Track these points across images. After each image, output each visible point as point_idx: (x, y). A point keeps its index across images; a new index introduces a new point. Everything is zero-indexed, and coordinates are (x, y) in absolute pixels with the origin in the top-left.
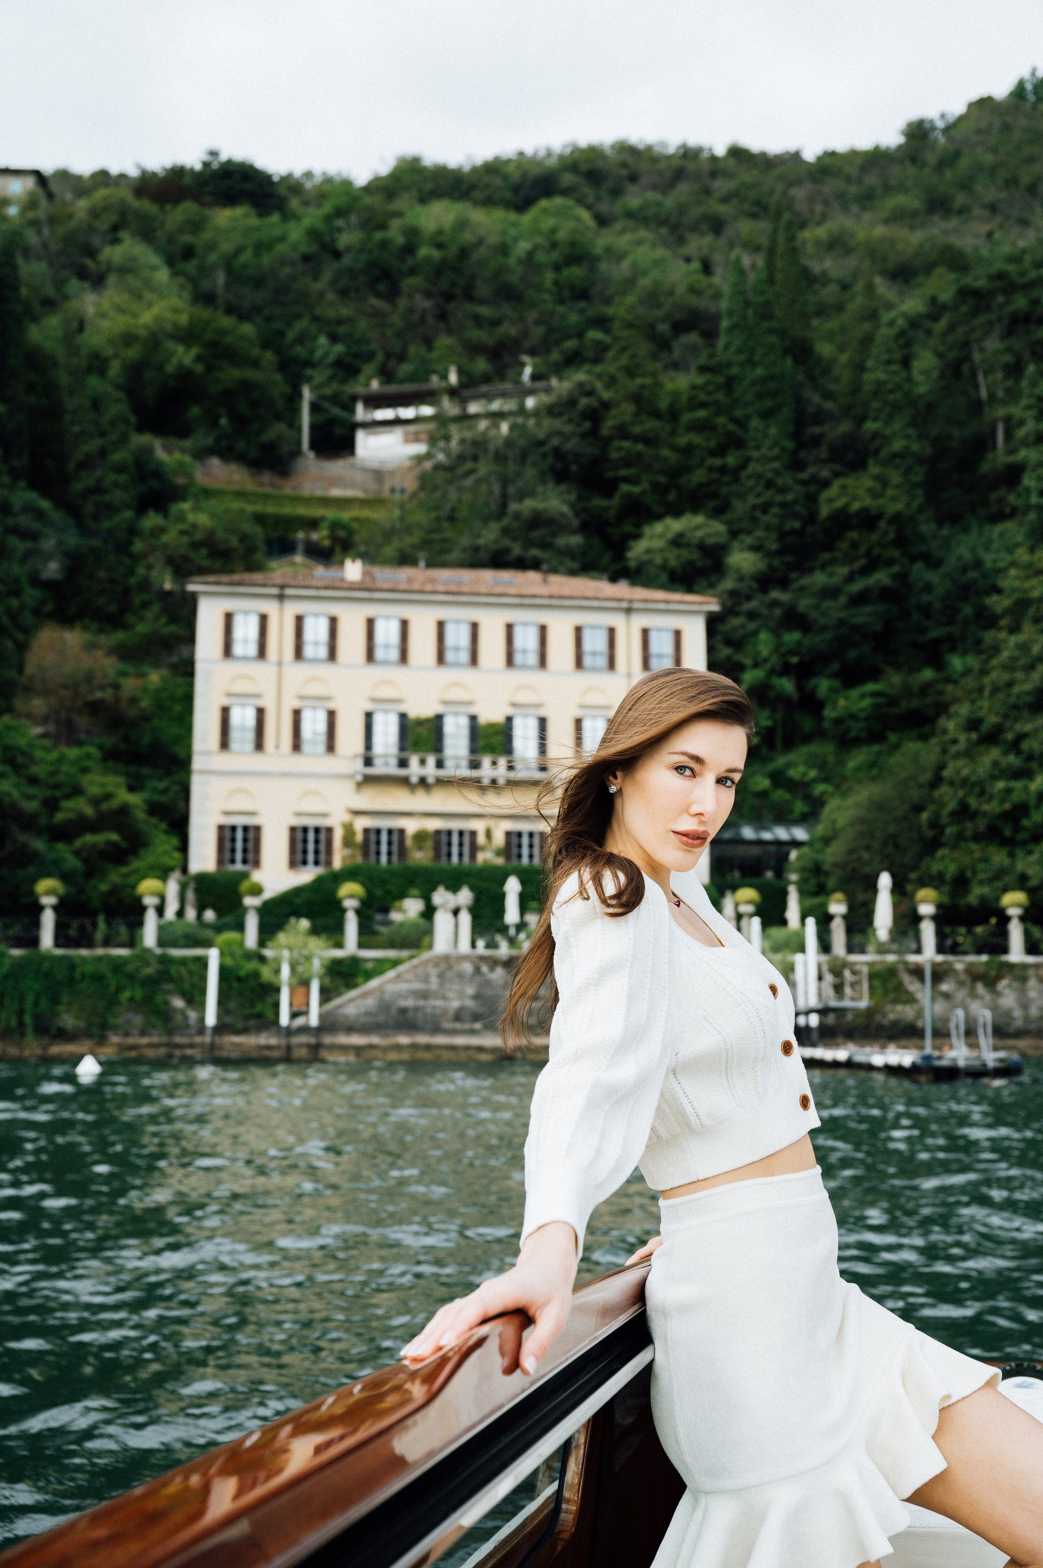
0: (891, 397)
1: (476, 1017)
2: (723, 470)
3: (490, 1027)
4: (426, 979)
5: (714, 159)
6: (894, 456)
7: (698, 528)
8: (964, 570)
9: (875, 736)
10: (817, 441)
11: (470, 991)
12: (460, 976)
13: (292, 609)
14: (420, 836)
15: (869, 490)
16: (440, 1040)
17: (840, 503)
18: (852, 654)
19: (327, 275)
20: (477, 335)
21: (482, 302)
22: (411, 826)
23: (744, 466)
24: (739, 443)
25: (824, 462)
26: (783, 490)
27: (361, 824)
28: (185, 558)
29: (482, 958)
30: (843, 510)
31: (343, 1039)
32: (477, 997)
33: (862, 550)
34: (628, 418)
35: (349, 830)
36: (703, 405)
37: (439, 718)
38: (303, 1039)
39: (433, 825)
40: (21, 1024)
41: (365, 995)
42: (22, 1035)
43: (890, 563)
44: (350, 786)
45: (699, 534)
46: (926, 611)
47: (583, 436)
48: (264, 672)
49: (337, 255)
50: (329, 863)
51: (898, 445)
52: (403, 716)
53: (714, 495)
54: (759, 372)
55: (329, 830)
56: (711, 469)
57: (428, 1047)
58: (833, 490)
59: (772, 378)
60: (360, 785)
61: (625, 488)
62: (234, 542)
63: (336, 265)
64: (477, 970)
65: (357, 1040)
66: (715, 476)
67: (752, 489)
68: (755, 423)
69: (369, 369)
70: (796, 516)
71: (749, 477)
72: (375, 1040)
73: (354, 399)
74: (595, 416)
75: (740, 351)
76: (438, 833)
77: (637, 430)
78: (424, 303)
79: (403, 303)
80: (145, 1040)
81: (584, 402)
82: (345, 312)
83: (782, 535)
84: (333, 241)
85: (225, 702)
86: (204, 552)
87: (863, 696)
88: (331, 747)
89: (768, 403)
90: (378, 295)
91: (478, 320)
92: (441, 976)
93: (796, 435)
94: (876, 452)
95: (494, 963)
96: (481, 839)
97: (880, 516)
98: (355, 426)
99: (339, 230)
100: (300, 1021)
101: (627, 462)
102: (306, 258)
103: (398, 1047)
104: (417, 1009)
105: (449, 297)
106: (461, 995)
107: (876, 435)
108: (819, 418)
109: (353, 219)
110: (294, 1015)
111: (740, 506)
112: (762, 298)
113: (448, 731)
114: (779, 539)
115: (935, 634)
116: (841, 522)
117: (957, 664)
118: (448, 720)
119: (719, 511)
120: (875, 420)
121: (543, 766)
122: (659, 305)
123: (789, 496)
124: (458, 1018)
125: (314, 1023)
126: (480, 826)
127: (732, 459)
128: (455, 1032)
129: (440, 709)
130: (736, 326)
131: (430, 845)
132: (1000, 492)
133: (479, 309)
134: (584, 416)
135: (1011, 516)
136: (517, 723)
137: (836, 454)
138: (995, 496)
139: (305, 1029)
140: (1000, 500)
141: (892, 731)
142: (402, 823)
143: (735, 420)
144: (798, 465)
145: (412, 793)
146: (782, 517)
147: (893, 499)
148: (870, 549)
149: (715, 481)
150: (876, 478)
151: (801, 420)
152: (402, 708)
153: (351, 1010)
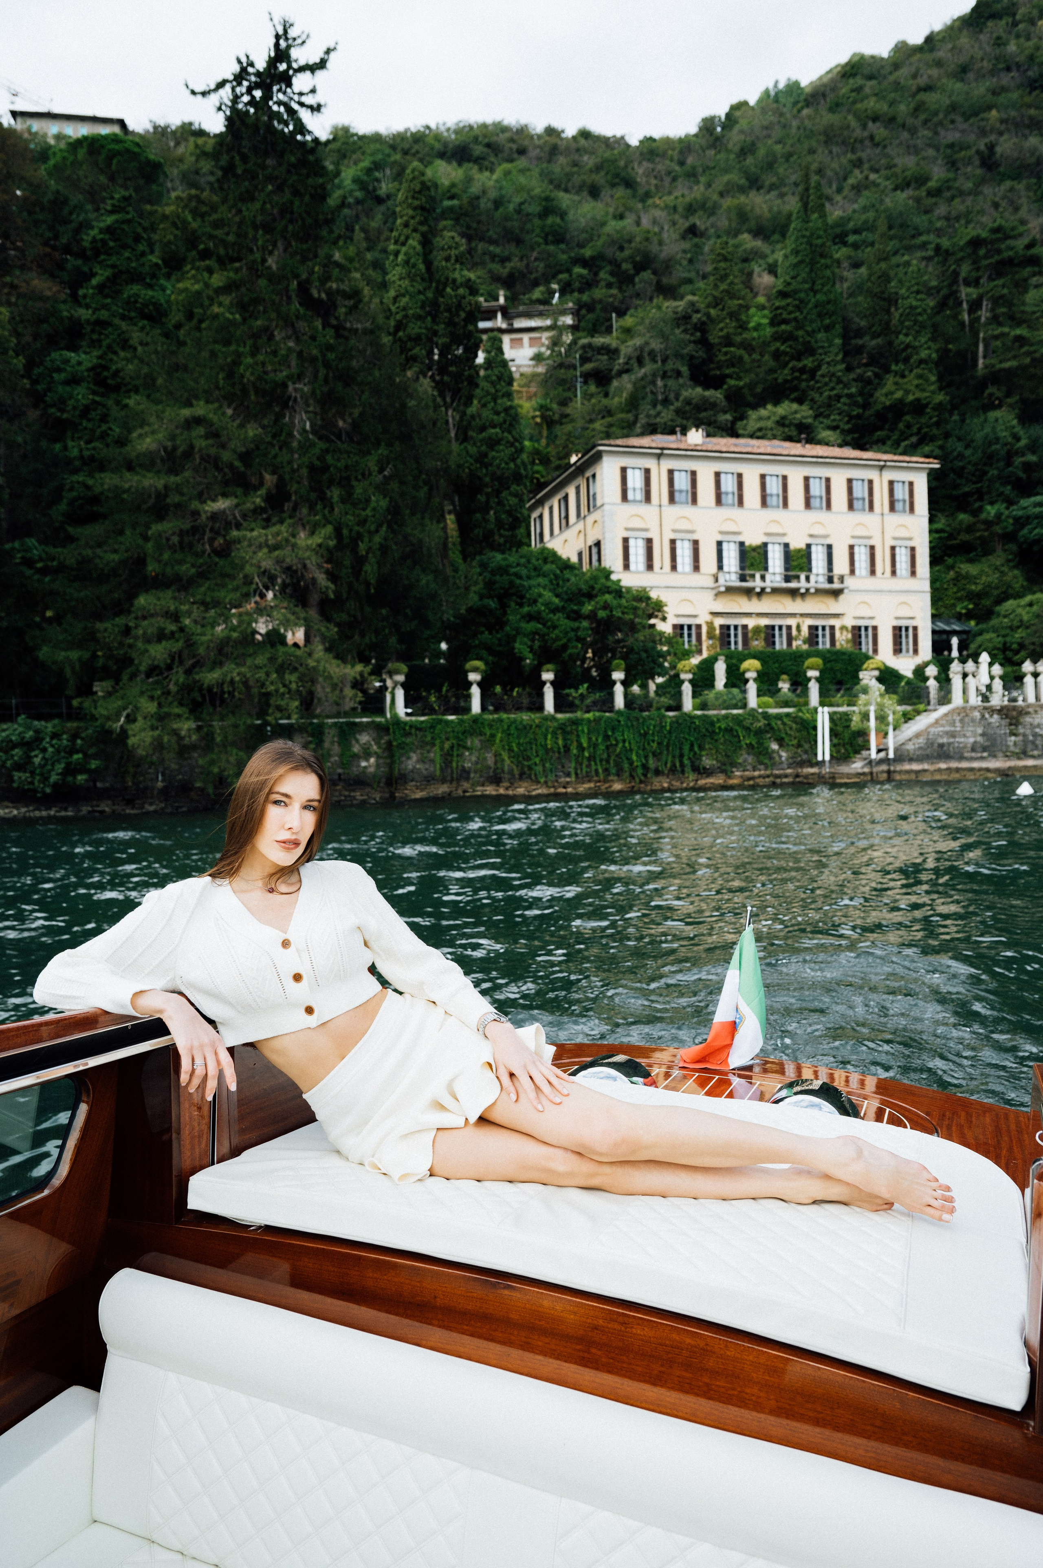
0: (920, 318)
1: (984, 749)
2: (802, 370)
3: (994, 756)
4: (953, 723)
6: (921, 361)
7: (796, 412)
8: (989, 444)
10: (859, 350)
11: (980, 731)
12: (973, 720)
13: (666, 465)
14: (757, 630)
15: (917, 386)
16: (964, 765)
17: (899, 395)
21: (491, 242)
22: (751, 623)
23: (819, 367)
24: (810, 351)
25: (866, 365)
26: (846, 386)
27: (718, 622)
29: (985, 708)
30: (901, 401)
31: (907, 767)
32: (983, 735)
33: (915, 429)
34: (731, 331)
35: (710, 625)
36: (785, 322)
37: (765, 545)
38: (884, 767)
39: (764, 622)
40: (682, 765)
41: (918, 735)
42: (683, 772)
43: (933, 439)
44: (712, 593)
45: (798, 416)
47: (695, 342)
48: (649, 513)
50: (699, 650)
51: (924, 354)
52: (742, 544)
53: (795, 389)
54: (820, 297)
55: (699, 627)
56: (793, 370)
57: (958, 770)
58: (888, 385)
59: (829, 302)
60: (718, 594)
61: (732, 382)
64: (983, 716)
65: (916, 767)
66: (797, 374)
67: (826, 384)
68: (821, 336)
70: (855, 404)
71: (823, 376)
72: (926, 766)
74: (702, 328)
75: (804, 281)
76: (767, 627)
80: (756, 773)
81: (696, 317)
83: (851, 418)
85: (626, 534)
88: (696, 568)
89: (827, 321)
92: (961, 721)
93: (844, 347)
94: (907, 361)
96: (794, 632)
97: (926, 405)
100: (882, 755)
101: (730, 363)
103: (939, 770)
104: (949, 744)
106: (974, 734)
107: (908, 346)
108: (859, 333)
110: (879, 751)
111: (817, 396)
112: (819, 241)
113: (770, 555)
114: (848, 422)
115: (967, 489)
116: (898, 410)
117: (991, 511)
118: (770, 547)
119: (801, 402)
120: (906, 335)
121: (830, 580)
122: (621, 249)
123: (853, 390)
124: (973, 750)
125: (891, 755)
126: (792, 622)
127: (808, 362)
128: (972, 759)
129: (765, 539)
130: (801, 262)
131: (763, 635)
132: (991, 389)
133: (492, 248)
134: (696, 328)
135: (999, 406)
136: (813, 548)
137: (873, 360)
138: (987, 392)
139: (886, 760)
140: (991, 395)
141: (950, 556)
142: (745, 621)
143: (807, 332)
144: (849, 369)
145: (750, 599)
146: (849, 405)
147: (933, 392)
148: (920, 429)
149: (796, 378)
150: (920, 377)
151: (849, 333)
152: (741, 538)
153: (910, 747)
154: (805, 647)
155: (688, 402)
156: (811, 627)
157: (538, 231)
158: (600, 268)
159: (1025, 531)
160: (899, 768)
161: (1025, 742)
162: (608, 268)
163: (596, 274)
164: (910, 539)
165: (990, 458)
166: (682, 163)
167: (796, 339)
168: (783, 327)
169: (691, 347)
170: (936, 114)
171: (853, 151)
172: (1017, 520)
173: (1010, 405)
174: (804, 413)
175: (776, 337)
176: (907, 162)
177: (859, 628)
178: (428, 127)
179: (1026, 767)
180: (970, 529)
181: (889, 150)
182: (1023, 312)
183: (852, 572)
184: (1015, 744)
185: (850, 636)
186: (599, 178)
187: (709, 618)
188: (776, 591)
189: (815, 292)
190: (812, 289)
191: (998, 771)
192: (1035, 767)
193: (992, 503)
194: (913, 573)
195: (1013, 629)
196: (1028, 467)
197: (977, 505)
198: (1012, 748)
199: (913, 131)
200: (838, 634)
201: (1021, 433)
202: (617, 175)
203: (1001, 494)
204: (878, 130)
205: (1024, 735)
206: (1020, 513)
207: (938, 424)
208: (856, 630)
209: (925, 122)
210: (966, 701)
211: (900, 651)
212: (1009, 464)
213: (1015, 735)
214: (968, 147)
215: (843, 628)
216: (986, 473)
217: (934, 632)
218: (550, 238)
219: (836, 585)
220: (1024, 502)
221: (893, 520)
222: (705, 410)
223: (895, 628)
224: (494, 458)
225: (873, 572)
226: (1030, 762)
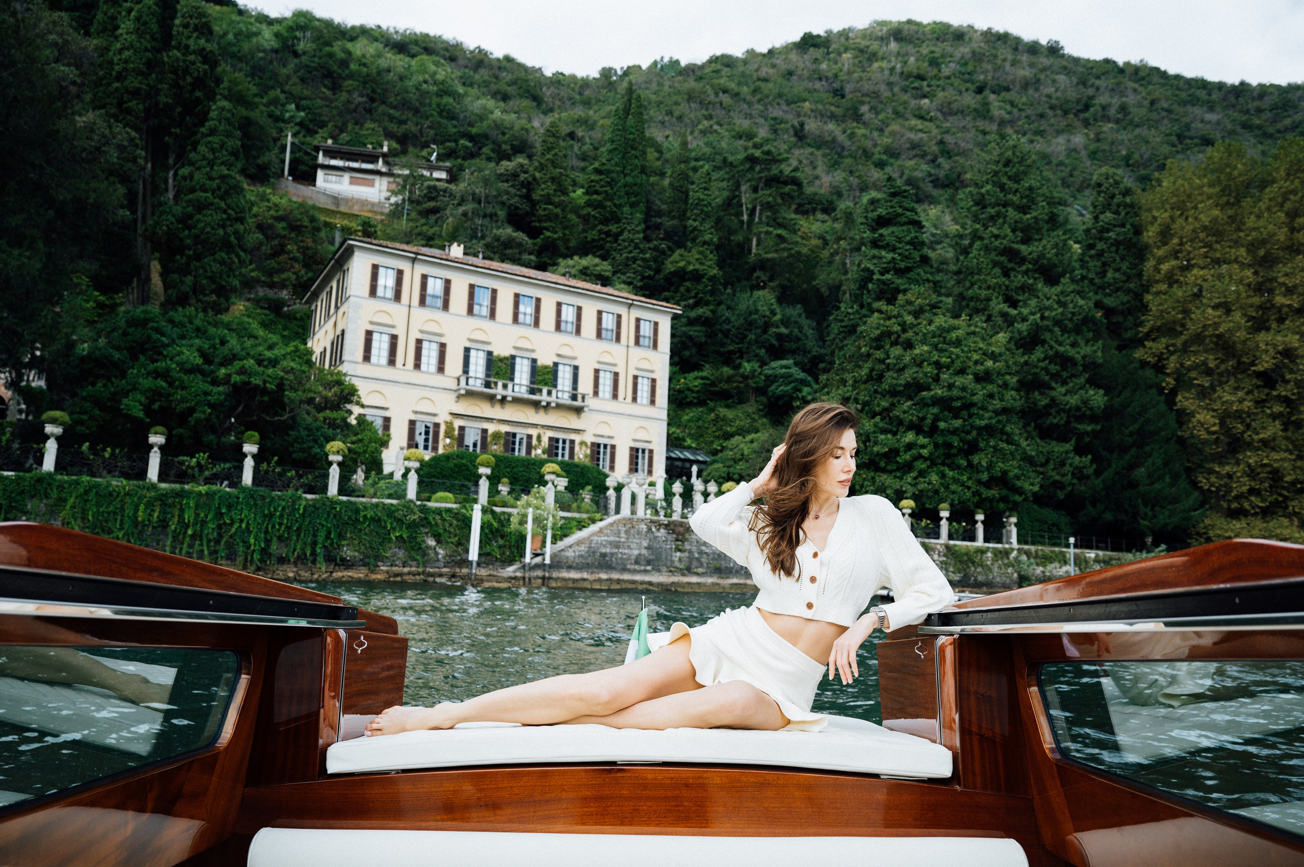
0: (706, 209)
1: (648, 562)
2: (608, 234)
3: (658, 570)
4: (618, 534)
5: (498, 60)
6: (705, 243)
7: (597, 265)
8: (750, 313)
9: (701, 403)
10: (658, 227)
11: (645, 544)
12: (639, 533)
13: (420, 269)
14: (497, 435)
15: (698, 260)
16: (626, 577)
17: (682, 264)
18: (687, 353)
19: (291, 66)
20: (393, 127)
21: (393, 107)
22: (492, 428)
23: (621, 233)
24: (617, 220)
25: (662, 239)
26: (643, 252)
27: (458, 423)
28: (271, 227)
29: (652, 522)
30: (683, 269)
31: (565, 574)
32: (647, 548)
33: (693, 293)
34: (551, 192)
35: (449, 425)
36: (597, 192)
38: (539, 573)
39: (505, 428)
40: (314, 553)
41: (579, 543)
42: (314, 562)
43: (707, 304)
44: (453, 396)
45: (598, 268)
46: (726, 333)
47: (520, 196)
48: (397, 311)
49: (296, 54)
50: (435, 449)
51: (707, 237)
52: (490, 353)
53: (601, 248)
54: (629, 179)
55: (437, 425)
56: (600, 232)
57: (619, 581)
58: (676, 256)
59: (635, 185)
60: (459, 397)
61: (548, 234)
62: (306, 222)
63: (296, 61)
64: (649, 530)
65: (574, 575)
66: (603, 236)
67: (626, 248)
68: (626, 209)
69: (322, 133)
70: (649, 268)
71: (624, 241)
72: (585, 575)
73: (317, 149)
74: (529, 186)
75: (617, 165)
76: (507, 433)
77: (557, 200)
78: (358, 99)
79: (344, 96)
80: (406, 570)
81: (523, 176)
82: (306, 92)
84: (293, 45)
85: (370, 328)
86: (283, 224)
87: (696, 378)
88: (441, 369)
89: (633, 199)
90: (325, 86)
91: (392, 119)
92: (627, 532)
93: (645, 221)
94: (693, 240)
95: (660, 525)
96: (534, 442)
97: (702, 276)
98: (317, 167)
99: (299, 40)
100: (538, 560)
101: (548, 218)
102: (276, 51)
103: (600, 580)
104: (612, 554)
105: (372, 100)
106: (640, 546)
107: (695, 229)
108: (659, 213)
109: (308, 34)
110: (535, 555)
111: (618, 257)
112: (631, 137)
113: (518, 367)
114: (641, 280)
115: (731, 348)
116: (681, 275)
117: (747, 367)
118: (518, 360)
119: (604, 258)
120: (695, 220)
121: (574, 397)
122: (504, 134)
123: (648, 256)
124: (637, 562)
125: (548, 561)
126: (534, 432)
127: (613, 228)
128: (635, 572)
129: (514, 352)
130: (615, 149)
131: (502, 442)
132: (758, 273)
133: (391, 111)
134: (522, 185)
135: (764, 288)
136: (561, 367)
137: (668, 236)
138: (755, 275)
139: (541, 566)
140: (758, 277)
141: (712, 400)
142: (485, 425)
143: (615, 205)
144: (647, 239)
145: (493, 406)
146: (643, 267)
147: (710, 267)
148: (697, 294)
149: (603, 239)
150: (701, 253)
151: (650, 213)
152: (489, 348)
153: (570, 554)
154: (545, 456)
155: (497, 239)
156: (551, 439)
157: (434, 106)
158: (485, 145)
159: (773, 387)
160: (555, 575)
161: (691, 559)
162: (491, 146)
163: (480, 148)
164: (652, 372)
165: (750, 325)
166: (580, 94)
167: (604, 207)
168: (595, 196)
169: (516, 199)
170: (767, 97)
171: (707, 109)
172: (767, 377)
173: (772, 289)
174: (605, 267)
175: (589, 204)
176: (743, 124)
177: (599, 445)
178: (379, 27)
179: (689, 584)
180: (729, 380)
181: (732, 114)
182: (784, 218)
183: (596, 393)
184: (680, 560)
185: (588, 451)
186: (511, 90)
187: (449, 418)
188: (517, 401)
189: (625, 175)
190: (623, 172)
191: (660, 585)
192: (698, 584)
193: (749, 361)
194: (653, 402)
195: (736, 461)
196: (779, 336)
197: (738, 361)
198: (677, 564)
199: (750, 104)
200: (577, 448)
201: (778, 310)
202: (528, 91)
203: (757, 355)
204: (726, 99)
205: (690, 552)
206: (770, 372)
207: (712, 293)
208: (596, 447)
209: (759, 101)
210: (633, 512)
211: (636, 471)
212: (765, 331)
213: (680, 550)
214: (787, 122)
215: (583, 443)
216: (746, 336)
217: (668, 458)
218: (444, 114)
219: (578, 403)
220: (774, 364)
221: (637, 353)
222: (511, 248)
223: (632, 449)
224: (199, 221)
225: (615, 396)
226: (694, 579)
